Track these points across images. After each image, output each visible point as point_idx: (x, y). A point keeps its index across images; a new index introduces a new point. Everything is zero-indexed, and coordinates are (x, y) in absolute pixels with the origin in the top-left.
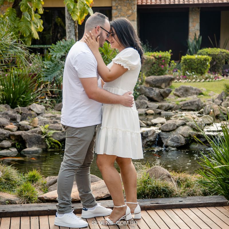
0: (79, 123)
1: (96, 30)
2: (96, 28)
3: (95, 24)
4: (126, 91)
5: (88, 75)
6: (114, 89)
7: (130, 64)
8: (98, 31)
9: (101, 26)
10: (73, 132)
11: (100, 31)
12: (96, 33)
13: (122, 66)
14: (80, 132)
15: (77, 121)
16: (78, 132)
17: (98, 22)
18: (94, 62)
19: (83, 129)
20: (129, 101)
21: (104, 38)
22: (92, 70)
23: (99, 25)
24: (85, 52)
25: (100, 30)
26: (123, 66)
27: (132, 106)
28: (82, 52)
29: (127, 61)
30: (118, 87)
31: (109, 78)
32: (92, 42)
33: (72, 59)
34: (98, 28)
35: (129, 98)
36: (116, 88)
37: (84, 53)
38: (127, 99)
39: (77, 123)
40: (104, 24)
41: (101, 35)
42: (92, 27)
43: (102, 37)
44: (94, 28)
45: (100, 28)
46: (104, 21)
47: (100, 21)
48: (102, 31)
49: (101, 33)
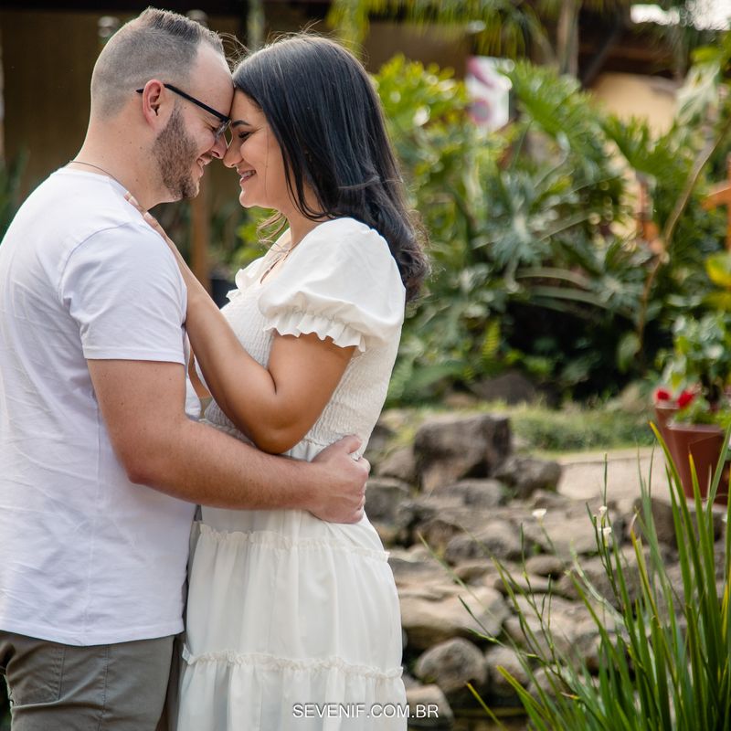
0: (90, 618)
1: (141, 105)
2: (140, 92)
3: (137, 71)
8: (156, 108)
9: (170, 81)
10: (65, 678)
11: (166, 111)
12: (146, 120)
14: (108, 671)
15: (82, 606)
16: (101, 673)
17: (153, 62)
19: (122, 652)
21: (194, 144)
22: (163, 322)
23: (160, 76)
24: (125, 221)
25: (169, 104)
33: (55, 261)
34: (153, 93)
37: (126, 226)
39: (77, 620)
40: (190, 71)
41: (176, 131)
42: (119, 91)
43: (184, 139)
44: (133, 92)
45: (167, 90)
46: (187, 56)
47: (163, 56)
48: (178, 109)
49: (176, 120)
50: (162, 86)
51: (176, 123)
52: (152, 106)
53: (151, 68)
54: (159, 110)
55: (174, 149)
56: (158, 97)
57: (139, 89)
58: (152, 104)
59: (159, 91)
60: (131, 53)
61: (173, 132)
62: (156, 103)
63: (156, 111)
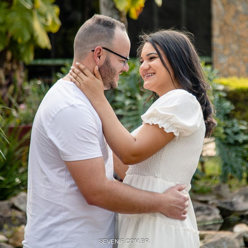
1: (94, 56)
2: (93, 51)
3: (92, 42)
4: (173, 184)
5: (84, 153)
6: (146, 178)
7: (178, 124)
9: (105, 46)
11: (103, 58)
12: (95, 61)
13: (160, 127)
17: (98, 39)
18: (94, 125)
20: (178, 206)
23: (99, 45)
24: (73, 104)
25: (104, 55)
26: (163, 128)
27: (185, 218)
28: (68, 104)
29: (171, 117)
30: (156, 175)
31: (134, 155)
32: (88, 82)
34: (98, 51)
35: (178, 199)
36: (151, 177)
37: (72, 106)
38: (174, 201)
40: (112, 42)
41: (107, 65)
42: (85, 50)
43: (111, 68)
44: (90, 51)
45: (104, 49)
46: (111, 35)
47: (102, 36)
48: (108, 57)
49: (107, 61)
50: (101, 48)
51: (107, 62)
52: (98, 56)
53: (97, 41)
54: (101, 58)
55: (106, 72)
56: (100, 53)
57: (92, 50)
58: (98, 55)
59: (100, 50)
60: (89, 35)
61: (106, 66)
62: (100, 55)
63: (99, 58)
